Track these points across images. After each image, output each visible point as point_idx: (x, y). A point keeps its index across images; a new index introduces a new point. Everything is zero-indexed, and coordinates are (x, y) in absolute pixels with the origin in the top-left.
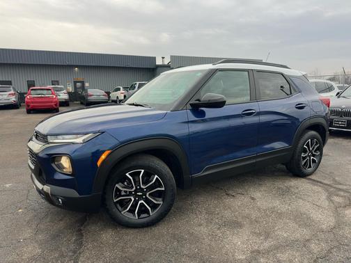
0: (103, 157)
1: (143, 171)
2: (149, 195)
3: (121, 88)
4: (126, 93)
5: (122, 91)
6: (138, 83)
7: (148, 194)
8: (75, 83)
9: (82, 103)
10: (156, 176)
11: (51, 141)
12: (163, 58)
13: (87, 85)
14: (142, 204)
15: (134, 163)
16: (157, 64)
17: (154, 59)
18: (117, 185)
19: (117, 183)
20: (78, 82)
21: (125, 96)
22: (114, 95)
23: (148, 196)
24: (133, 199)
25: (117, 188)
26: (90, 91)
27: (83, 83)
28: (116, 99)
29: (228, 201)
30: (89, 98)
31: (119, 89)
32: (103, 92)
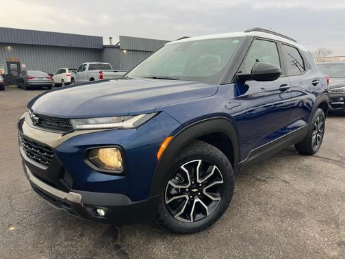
0: (164, 146)
1: (200, 161)
2: (207, 191)
3: (67, 70)
4: (74, 76)
5: (67, 72)
6: (88, 64)
7: (204, 190)
8: (9, 63)
9: (19, 87)
10: (215, 167)
11: (78, 127)
12: (111, 38)
13: (23, 66)
14: (198, 203)
15: (190, 152)
16: (104, 44)
17: (100, 39)
18: (170, 182)
19: (170, 179)
20: (13, 63)
21: (72, 79)
22: (57, 78)
23: (204, 192)
24: (188, 198)
25: (169, 185)
26: (30, 73)
27: (18, 64)
28: (61, 82)
29: (263, 186)
30: (30, 81)
31: (64, 71)
32: (46, 75)
